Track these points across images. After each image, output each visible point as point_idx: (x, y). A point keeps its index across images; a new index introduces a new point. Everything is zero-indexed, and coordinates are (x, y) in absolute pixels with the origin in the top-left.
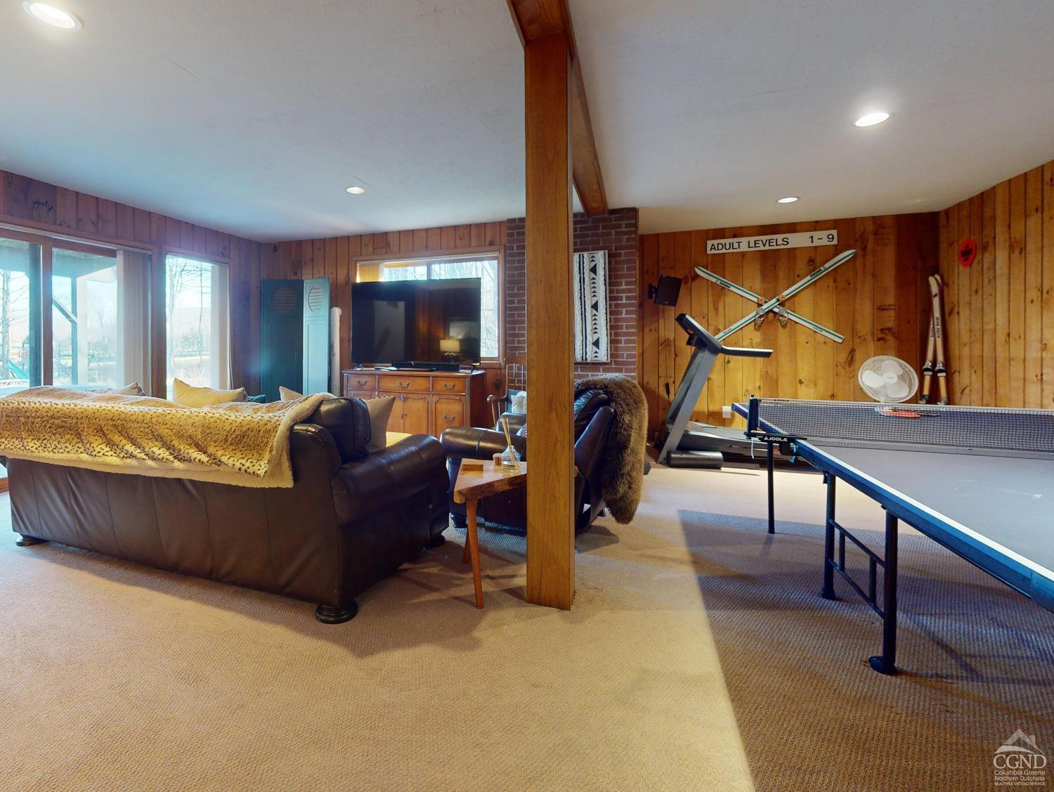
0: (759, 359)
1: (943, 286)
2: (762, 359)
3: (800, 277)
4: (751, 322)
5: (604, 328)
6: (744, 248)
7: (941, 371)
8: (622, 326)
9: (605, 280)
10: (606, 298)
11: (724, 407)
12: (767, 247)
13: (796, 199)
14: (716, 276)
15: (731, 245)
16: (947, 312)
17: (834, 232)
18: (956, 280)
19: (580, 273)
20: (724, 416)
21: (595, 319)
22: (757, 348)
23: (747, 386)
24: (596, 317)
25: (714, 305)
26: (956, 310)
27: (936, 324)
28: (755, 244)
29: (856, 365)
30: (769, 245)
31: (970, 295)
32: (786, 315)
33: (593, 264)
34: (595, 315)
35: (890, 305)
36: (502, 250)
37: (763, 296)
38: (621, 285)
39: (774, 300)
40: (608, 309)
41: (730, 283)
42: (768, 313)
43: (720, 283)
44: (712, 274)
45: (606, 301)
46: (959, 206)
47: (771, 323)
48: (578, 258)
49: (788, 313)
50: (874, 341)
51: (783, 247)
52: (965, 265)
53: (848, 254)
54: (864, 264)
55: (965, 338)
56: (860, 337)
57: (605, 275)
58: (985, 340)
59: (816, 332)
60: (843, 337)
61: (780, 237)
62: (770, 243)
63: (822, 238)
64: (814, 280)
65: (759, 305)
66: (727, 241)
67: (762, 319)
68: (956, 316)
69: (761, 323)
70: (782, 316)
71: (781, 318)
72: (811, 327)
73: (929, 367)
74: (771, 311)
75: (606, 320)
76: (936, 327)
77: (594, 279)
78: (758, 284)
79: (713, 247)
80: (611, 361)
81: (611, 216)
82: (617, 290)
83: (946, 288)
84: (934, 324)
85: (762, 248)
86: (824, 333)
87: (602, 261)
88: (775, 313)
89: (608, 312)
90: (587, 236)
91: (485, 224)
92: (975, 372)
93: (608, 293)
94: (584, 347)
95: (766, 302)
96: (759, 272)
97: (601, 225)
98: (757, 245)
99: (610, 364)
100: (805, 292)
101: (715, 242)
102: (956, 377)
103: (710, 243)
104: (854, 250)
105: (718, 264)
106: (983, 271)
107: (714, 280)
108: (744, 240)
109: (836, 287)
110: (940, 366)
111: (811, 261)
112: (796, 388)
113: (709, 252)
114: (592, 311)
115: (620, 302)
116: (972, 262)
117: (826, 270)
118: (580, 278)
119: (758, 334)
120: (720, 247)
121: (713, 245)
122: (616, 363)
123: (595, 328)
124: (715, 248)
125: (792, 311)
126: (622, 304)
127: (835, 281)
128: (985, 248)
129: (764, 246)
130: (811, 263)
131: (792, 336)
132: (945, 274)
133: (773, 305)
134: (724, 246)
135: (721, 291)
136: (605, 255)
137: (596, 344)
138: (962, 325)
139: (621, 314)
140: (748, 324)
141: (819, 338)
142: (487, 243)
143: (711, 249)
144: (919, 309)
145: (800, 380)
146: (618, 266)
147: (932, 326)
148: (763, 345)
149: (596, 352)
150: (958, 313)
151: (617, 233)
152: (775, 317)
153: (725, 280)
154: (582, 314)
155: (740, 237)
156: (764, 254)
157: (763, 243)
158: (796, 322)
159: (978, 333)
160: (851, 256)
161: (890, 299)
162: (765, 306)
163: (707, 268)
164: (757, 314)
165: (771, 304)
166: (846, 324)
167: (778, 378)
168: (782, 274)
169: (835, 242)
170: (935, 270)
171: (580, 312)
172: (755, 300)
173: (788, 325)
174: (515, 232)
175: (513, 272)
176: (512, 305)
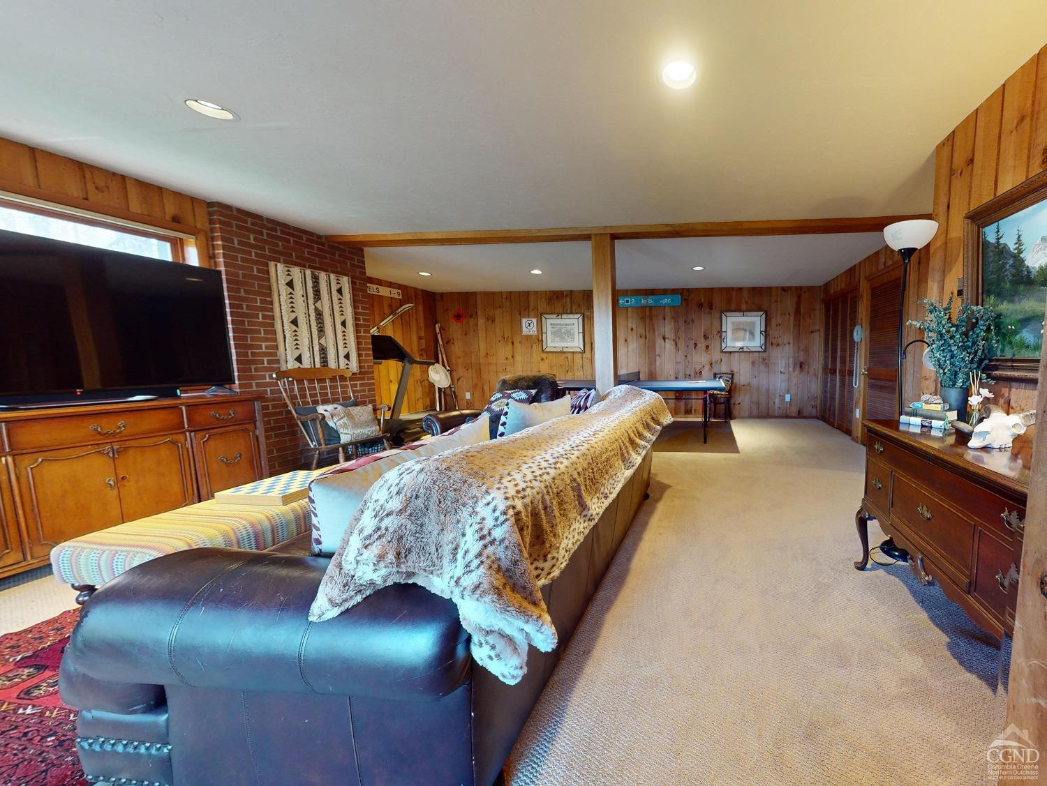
1: (442, 329)
5: (353, 344)
9: (351, 302)
10: (352, 317)
16: (445, 342)
17: (400, 291)
18: (449, 328)
19: (328, 291)
21: (345, 335)
26: (451, 342)
31: (460, 336)
33: (339, 286)
34: (344, 332)
35: (423, 337)
36: (202, 237)
38: (358, 309)
40: (355, 328)
45: (353, 320)
48: (324, 277)
51: (376, 293)
52: (457, 322)
54: (412, 313)
57: (351, 299)
61: (374, 287)
63: (395, 294)
64: (393, 318)
75: (354, 336)
77: (341, 299)
80: (360, 372)
87: (347, 285)
89: (355, 330)
90: (326, 257)
91: (160, 189)
93: (353, 314)
94: (337, 359)
97: (337, 252)
102: (454, 373)
106: (469, 326)
109: (403, 324)
111: (391, 306)
112: (389, 384)
114: (341, 327)
116: (462, 321)
117: (399, 313)
118: (328, 296)
123: (346, 343)
126: (360, 324)
127: (401, 320)
128: (470, 316)
132: (442, 324)
136: (349, 281)
137: (347, 357)
138: (456, 349)
142: (168, 217)
144: (433, 339)
145: (391, 380)
146: (355, 292)
149: (348, 365)
154: (332, 330)
160: (410, 307)
161: (423, 334)
165: (374, 330)
167: (380, 380)
169: (401, 297)
170: (438, 321)
175: (237, 271)
176: (240, 310)
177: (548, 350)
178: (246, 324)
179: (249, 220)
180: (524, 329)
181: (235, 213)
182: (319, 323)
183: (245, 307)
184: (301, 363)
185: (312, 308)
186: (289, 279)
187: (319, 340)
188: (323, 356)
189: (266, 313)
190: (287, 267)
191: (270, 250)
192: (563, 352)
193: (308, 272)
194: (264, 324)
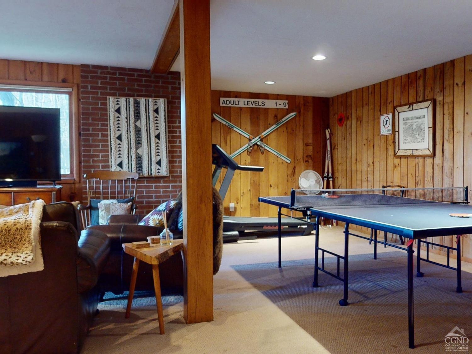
0: (249, 172)
1: (331, 134)
2: (251, 172)
3: (271, 125)
4: (245, 150)
5: (164, 153)
6: (241, 105)
7: (330, 178)
8: (177, 151)
9: (165, 119)
10: (166, 132)
11: (230, 204)
12: (254, 106)
13: (274, 83)
14: (225, 120)
15: (234, 102)
16: (333, 147)
17: (286, 102)
18: (336, 133)
19: (146, 112)
20: (231, 210)
21: (158, 146)
22: (248, 166)
23: (243, 190)
24: (158, 144)
25: (224, 139)
26: (336, 147)
27: (328, 155)
28: (248, 103)
29: (296, 175)
30: (255, 105)
31: (342, 140)
32: (263, 146)
33: (156, 107)
35: (310, 143)
36: (75, 88)
37: (252, 135)
38: (176, 123)
39: (258, 138)
40: (167, 139)
41: (234, 125)
42: (254, 145)
43: (228, 125)
44: (223, 119)
45: (166, 133)
46: (338, 96)
47: (256, 151)
48: (144, 102)
49: (264, 145)
50: (304, 162)
51: (261, 107)
52: (340, 126)
53: (293, 114)
54: (300, 120)
55: (340, 161)
56: (298, 160)
57: (165, 116)
58: (348, 162)
59: (278, 157)
60: (290, 160)
61: (260, 101)
62: (255, 103)
63: (282, 104)
64: (277, 127)
65: (250, 140)
66: (232, 99)
67: (251, 148)
68: (336, 150)
69: (251, 151)
70: (262, 147)
71: (261, 148)
72: (276, 154)
73: (326, 176)
74: (256, 144)
75: (166, 146)
76: (329, 155)
77: (156, 117)
78: (248, 127)
79: (224, 102)
80: (169, 175)
81: (168, 76)
82: (173, 126)
83: (332, 136)
84: (327, 154)
85: (251, 106)
86: (282, 157)
87: (163, 105)
88: (258, 145)
89: (167, 141)
90: (151, 86)
91: (58, 64)
92: (344, 177)
93: (167, 127)
94: (150, 165)
95: (253, 138)
96: (249, 120)
97: (161, 80)
98: (248, 104)
99: (169, 177)
100: (272, 134)
101: (225, 99)
102: (336, 181)
103: (222, 99)
104: (295, 113)
105: (227, 112)
106: (347, 129)
107: (224, 123)
108: (242, 100)
109: (287, 132)
110: (330, 175)
111: (276, 116)
112: (269, 189)
113: (221, 105)
114: (155, 140)
115: (175, 134)
116: (343, 124)
117: (283, 122)
118: (146, 116)
119: (249, 157)
120: (228, 102)
121: (224, 101)
122: (173, 176)
123: (158, 152)
124: (225, 103)
125: (266, 144)
126: (177, 136)
127: (287, 129)
128: (348, 118)
129: (252, 105)
130: (276, 118)
131: (266, 159)
132: (332, 130)
133: (257, 140)
134: (230, 102)
135: (228, 130)
136: (165, 102)
137: (159, 163)
138: (338, 154)
139: (176, 143)
140: (243, 152)
141: (280, 161)
142: (60, 80)
143: (223, 103)
144: (322, 146)
145: (271, 185)
146: (174, 110)
147: (327, 155)
148: (252, 164)
149: (159, 169)
150: (337, 149)
151: (172, 88)
152: (258, 147)
153: (231, 124)
154: (148, 142)
155: (239, 98)
156: (252, 109)
157: (250, 103)
158: (268, 151)
159: (345, 159)
160: (294, 116)
161: (310, 141)
162: (253, 141)
163: (220, 116)
164: (249, 145)
165: (256, 140)
166: (292, 153)
167: (259, 184)
168: (261, 123)
169: (287, 107)
170: (328, 127)
171: (146, 140)
172: (248, 137)
173: (265, 152)
174: (89, 75)
175: (88, 106)
176: (87, 132)
177: (400, 153)
178: (91, 141)
179: (99, 71)
180: (382, 128)
181: (91, 69)
182: (138, 137)
183: (91, 129)
184: (121, 167)
185: (132, 126)
186: (117, 107)
187: (136, 150)
188: (138, 162)
189: (104, 133)
190: (116, 98)
191: (111, 89)
192: (412, 156)
193: (132, 100)
194: (101, 141)
